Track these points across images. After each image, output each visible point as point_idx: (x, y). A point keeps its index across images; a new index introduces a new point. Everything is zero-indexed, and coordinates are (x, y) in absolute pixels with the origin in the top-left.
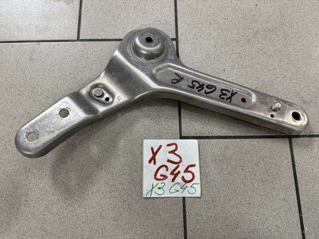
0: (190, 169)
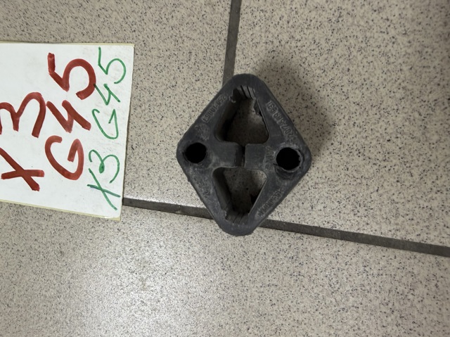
0: (60, 71)
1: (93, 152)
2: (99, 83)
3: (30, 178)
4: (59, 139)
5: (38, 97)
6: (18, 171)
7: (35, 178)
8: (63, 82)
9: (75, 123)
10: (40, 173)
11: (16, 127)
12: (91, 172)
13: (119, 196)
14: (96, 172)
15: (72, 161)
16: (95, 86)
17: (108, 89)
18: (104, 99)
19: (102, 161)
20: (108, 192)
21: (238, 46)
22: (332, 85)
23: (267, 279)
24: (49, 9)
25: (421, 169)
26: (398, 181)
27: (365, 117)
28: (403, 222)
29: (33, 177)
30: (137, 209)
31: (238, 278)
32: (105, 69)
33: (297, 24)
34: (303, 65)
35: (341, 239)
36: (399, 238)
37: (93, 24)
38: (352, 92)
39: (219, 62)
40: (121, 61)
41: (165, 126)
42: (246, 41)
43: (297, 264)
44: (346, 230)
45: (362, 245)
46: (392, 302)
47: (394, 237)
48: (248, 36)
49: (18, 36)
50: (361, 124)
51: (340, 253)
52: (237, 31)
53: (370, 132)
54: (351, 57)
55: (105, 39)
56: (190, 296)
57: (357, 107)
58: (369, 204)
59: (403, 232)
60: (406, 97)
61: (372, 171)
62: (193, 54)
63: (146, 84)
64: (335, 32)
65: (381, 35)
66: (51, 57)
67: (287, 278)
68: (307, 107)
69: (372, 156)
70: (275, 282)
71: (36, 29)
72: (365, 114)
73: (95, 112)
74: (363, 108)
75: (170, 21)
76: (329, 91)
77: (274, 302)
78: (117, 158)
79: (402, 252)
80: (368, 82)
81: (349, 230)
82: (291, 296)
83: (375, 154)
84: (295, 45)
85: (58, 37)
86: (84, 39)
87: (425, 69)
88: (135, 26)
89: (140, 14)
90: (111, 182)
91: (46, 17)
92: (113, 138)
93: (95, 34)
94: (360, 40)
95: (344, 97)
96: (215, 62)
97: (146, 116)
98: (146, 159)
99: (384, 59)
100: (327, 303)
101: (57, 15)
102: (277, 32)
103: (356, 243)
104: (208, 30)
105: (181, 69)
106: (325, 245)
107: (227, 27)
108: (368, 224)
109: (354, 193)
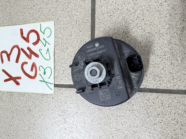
0: (25, 35)
1: (40, 67)
2: (41, 38)
3: (16, 80)
4: (26, 63)
5: (17, 46)
6: (11, 78)
7: (18, 80)
8: (27, 40)
9: (33, 56)
10: (19, 78)
11: (9, 60)
12: (40, 75)
13: (52, 84)
14: (42, 75)
15: (32, 71)
16: (39, 39)
17: (45, 40)
18: (44, 44)
19: (45, 70)
20: (48, 83)
21: (96, 16)
22: (137, 26)
23: (119, 113)
24: (19, 11)
25: (182, 58)
26: (171, 64)
27: (154, 38)
28: (177, 81)
29: (17, 80)
30: (60, 88)
31: (106, 114)
32: (43, 32)
33: (119, 4)
34: (123, 19)
35: (150, 92)
36: (175, 89)
37: (37, 15)
38: (147, 28)
39: (89, 23)
40: (49, 28)
41: (69, 52)
42: (99, 13)
43: (131, 105)
44: (151, 88)
45: (160, 94)
46: (177, 118)
47: (173, 89)
48: (100, 11)
49: (7, 23)
50: (152, 41)
51: (150, 99)
52: (95, 10)
53: (156, 44)
54: (144, 14)
55: (42, 20)
56: (85, 124)
57: (149, 34)
58: (160, 75)
59: (177, 86)
60: (170, 28)
61: (159, 61)
62: (78, 21)
63: (59, 36)
64: (136, 5)
65: (155, 3)
66: (21, 30)
67: (128, 112)
68: (128, 37)
69: (159, 54)
70: (122, 114)
71: (14, 20)
72: (153, 37)
73: (40, 50)
74: (152, 34)
75: (67, 9)
76: (136, 29)
77: (123, 123)
78: (50, 68)
79: (178, 95)
80: (152, 23)
81: (153, 88)
82: (130, 120)
83: (160, 53)
84: (119, 12)
85: (23, 22)
86: (34, 21)
87: (176, 15)
88: (53, 13)
89: (55, 8)
90: (49, 78)
91: (18, 14)
92: (48, 60)
93: (38, 19)
94: (147, 6)
95: (143, 31)
96: (87, 23)
97: (61, 49)
98: (62, 67)
99: (158, 13)
100: (147, 122)
101: (23, 13)
102: (112, 8)
103: (157, 93)
104: (83, 11)
105: (73, 28)
106: (143, 96)
107: (91, 9)
108: (161, 84)
109: (153, 71)
